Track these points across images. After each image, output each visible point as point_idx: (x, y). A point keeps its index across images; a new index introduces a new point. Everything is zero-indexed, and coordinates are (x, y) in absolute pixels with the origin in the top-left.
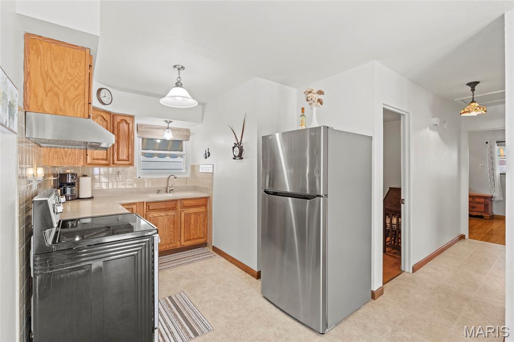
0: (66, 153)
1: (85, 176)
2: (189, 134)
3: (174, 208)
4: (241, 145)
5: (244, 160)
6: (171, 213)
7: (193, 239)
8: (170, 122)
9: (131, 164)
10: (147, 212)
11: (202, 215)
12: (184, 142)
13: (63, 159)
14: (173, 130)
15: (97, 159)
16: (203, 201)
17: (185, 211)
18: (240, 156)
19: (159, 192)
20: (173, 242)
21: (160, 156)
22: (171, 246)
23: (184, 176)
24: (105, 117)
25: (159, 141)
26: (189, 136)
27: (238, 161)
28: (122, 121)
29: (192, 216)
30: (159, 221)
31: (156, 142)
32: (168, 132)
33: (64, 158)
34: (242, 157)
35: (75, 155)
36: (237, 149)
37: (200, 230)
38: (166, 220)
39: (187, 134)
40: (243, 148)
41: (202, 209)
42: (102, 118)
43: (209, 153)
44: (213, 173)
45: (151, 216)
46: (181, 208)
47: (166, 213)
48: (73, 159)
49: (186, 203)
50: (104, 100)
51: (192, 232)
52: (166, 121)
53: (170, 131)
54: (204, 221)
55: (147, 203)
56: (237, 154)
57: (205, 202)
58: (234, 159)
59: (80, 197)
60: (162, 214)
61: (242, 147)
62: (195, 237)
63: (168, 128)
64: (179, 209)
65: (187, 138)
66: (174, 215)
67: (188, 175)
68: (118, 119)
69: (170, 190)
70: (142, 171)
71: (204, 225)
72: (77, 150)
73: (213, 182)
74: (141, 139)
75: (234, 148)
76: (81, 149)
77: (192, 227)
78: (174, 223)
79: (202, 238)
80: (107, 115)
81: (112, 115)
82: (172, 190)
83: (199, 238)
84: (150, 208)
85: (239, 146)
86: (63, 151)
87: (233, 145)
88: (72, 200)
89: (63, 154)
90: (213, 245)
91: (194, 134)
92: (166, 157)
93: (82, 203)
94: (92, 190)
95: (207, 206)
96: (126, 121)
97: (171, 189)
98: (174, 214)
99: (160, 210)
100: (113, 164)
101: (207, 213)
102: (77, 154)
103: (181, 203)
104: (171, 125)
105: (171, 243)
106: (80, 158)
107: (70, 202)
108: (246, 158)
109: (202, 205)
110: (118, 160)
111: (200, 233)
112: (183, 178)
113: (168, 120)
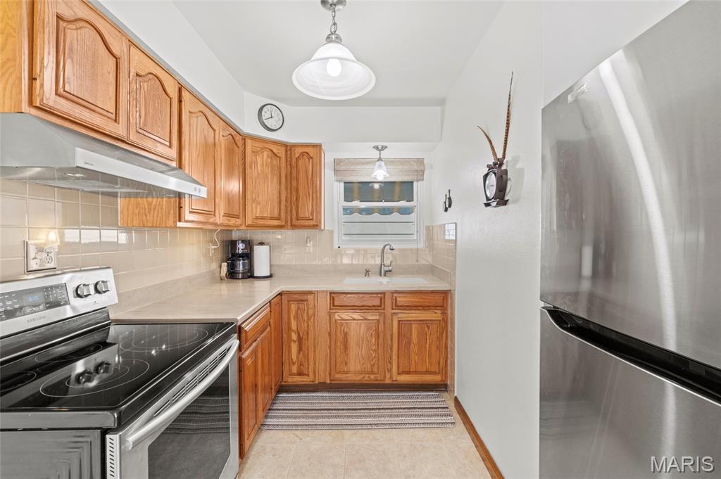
0: (150, 204)
1: (262, 244)
2: (422, 168)
3: (379, 308)
4: (504, 167)
5: (509, 206)
6: (373, 316)
7: (416, 372)
8: (384, 148)
9: (317, 225)
10: (330, 309)
11: (434, 327)
12: (415, 183)
13: (146, 216)
14: (390, 162)
15: (263, 218)
16: (439, 298)
17: (400, 315)
18: (501, 197)
19: (367, 273)
20: (375, 370)
21: (384, 211)
22: (372, 377)
23: (414, 246)
24: (275, 151)
25: (376, 186)
26: (423, 171)
27: (495, 211)
28: (302, 154)
29: (414, 326)
30: (352, 329)
31: (372, 187)
32: (380, 166)
33: (148, 214)
34: (506, 198)
35: (162, 209)
36: (492, 179)
37: (430, 358)
38: (363, 326)
39: (419, 168)
40: (509, 175)
41: (435, 315)
42: (270, 153)
43: (450, 199)
44: (456, 240)
45: (337, 317)
46: (393, 309)
47: (363, 315)
48: (160, 215)
49: (402, 300)
50: (269, 123)
51: (414, 357)
52: (376, 148)
53: (383, 163)
54: (439, 339)
55: (331, 293)
56: (491, 192)
57: (441, 301)
58: (487, 205)
59: (255, 275)
60: (356, 316)
61: (506, 171)
62: (420, 369)
63: (380, 159)
64: (389, 311)
65: (420, 174)
66: (378, 320)
67: (421, 245)
68: (298, 151)
69: (386, 272)
70: (344, 238)
71: (438, 348)
72: (165, 199)
73: (455, 260)
74: (342, 184)
75: (486, 177)
76: (169, 198)
77: (414, 348)
78: (378, 336)
79: (435, 373)
80: (279, 148)
81: (289, 148)
82: (390, 271)
83: (427, 372)
84: (336, 304)
85: (498, 170)
86: (146, 203)
87: (486, 170)
88: (243, 278)
89: (146, 207)
90: (456, 394)
91: (431, 167)
92: (392, 213)
93: (258, 283)
94: (271, 266)
95: (446, 309)
96: (307, 153)
97: (387, 269)
98: (377, 318)
99: (353, 308)
100: (292, 225)
101: (446, 326)
102: (164, 207)
103: (392, 299)
104: (385, 154)
105: (373, 373)
106: (169, 213)
107: (240, 281)
108: (516, 201)
109: (436, 307)
110: (298, 219)
111: (431, 363)
112: (411, 250)
113: (380, 144)
